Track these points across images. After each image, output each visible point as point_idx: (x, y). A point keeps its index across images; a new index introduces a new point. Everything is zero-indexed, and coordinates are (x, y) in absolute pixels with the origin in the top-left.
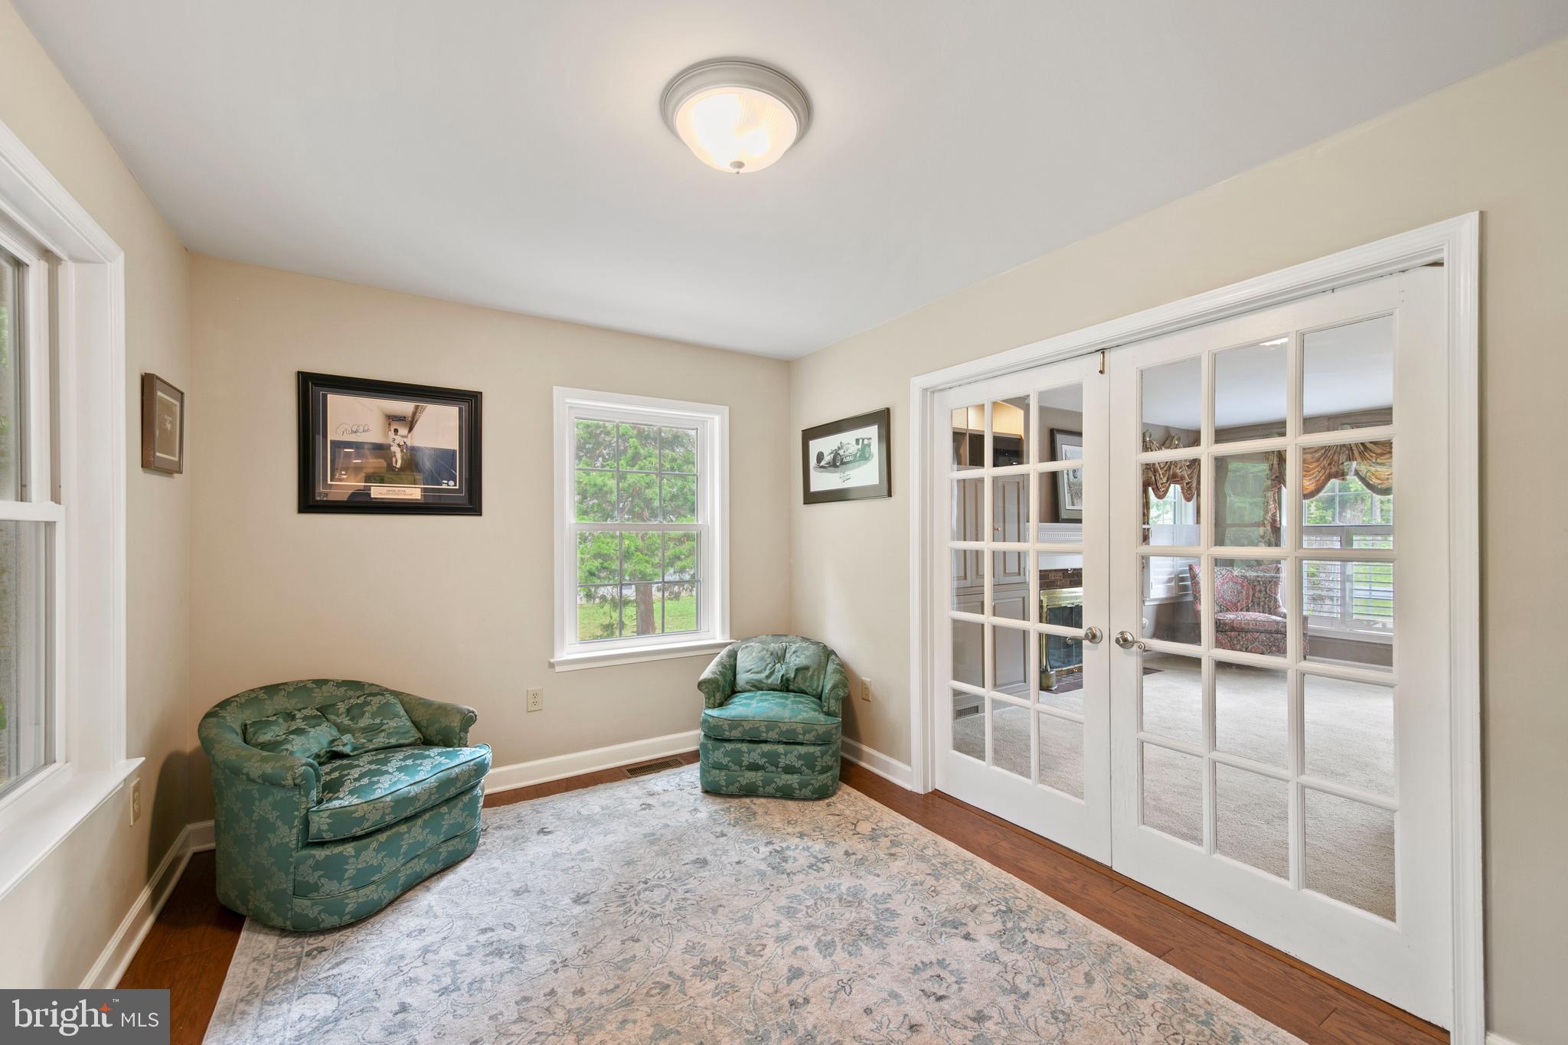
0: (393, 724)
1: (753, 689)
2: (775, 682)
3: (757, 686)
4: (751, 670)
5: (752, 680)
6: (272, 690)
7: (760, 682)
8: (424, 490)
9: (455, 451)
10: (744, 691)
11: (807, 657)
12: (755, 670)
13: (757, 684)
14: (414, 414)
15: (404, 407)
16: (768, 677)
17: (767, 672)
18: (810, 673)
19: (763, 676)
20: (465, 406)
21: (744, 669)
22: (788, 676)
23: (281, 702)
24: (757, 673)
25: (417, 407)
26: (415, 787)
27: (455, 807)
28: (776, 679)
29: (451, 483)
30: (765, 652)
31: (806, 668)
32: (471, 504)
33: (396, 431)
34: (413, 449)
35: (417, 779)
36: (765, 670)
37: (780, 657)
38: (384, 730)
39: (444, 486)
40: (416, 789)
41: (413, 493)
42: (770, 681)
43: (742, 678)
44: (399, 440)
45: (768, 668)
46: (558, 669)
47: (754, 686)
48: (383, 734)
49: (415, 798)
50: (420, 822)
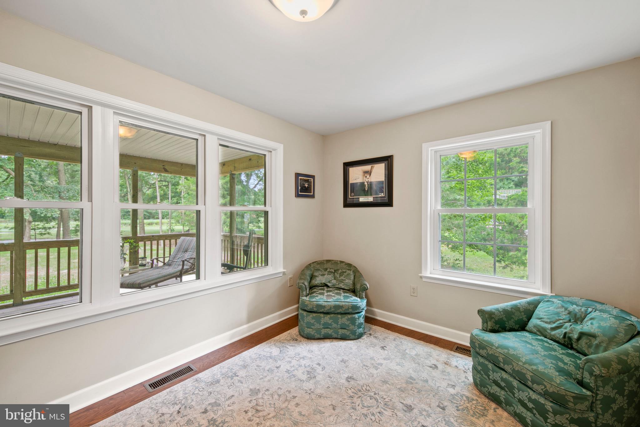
0: (347, 281)
1: (538, 333)
2: (558, 336)
3: (541, 332)
4: (542, 318)
5: (539, 326)
6: (328, 261)
7: (545, 329)
8: (374, 198)
9: (383, 181)
10: (530, 332)
11: (599, 327)
12: (545, 320)
13: (541, 330)
14: (371, 169)
15: (367, 168)
16: (553, 329)
17: (554, 325)
18: (596, 342)
19: (549, 326)
20: (386, 162)
21: (537, 317)
22: (570, 335)
23: (328, 265)
24: (546, 322)
25: (372, 167)
26: (325, 302)
27: (344, 317)
28: (558, 334)
29: (382, 194)
30: (563, 310)
31: (594, 336)
32: (389, 203)
33: (366, 177)
34: (371, 182)
35: (328, 300)
36: (554, 323)
37: (578, 319)
38: (343, 282)
39: (380, 196)
40: (326, 304)
41: (370, 199)
42: (553, 333)
43: (534, 322)
44: (367, 180)
45: (558, 322)
46: (424, 280)
47: (539, 331)
48: (343, 284)
49: (324, 307)
50: (329, 316)
